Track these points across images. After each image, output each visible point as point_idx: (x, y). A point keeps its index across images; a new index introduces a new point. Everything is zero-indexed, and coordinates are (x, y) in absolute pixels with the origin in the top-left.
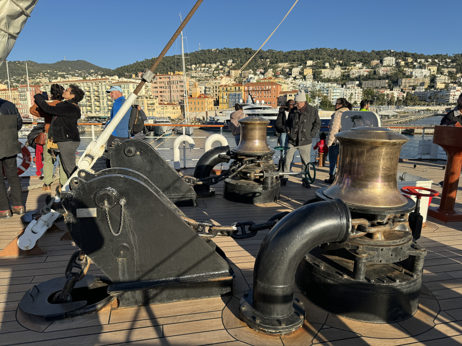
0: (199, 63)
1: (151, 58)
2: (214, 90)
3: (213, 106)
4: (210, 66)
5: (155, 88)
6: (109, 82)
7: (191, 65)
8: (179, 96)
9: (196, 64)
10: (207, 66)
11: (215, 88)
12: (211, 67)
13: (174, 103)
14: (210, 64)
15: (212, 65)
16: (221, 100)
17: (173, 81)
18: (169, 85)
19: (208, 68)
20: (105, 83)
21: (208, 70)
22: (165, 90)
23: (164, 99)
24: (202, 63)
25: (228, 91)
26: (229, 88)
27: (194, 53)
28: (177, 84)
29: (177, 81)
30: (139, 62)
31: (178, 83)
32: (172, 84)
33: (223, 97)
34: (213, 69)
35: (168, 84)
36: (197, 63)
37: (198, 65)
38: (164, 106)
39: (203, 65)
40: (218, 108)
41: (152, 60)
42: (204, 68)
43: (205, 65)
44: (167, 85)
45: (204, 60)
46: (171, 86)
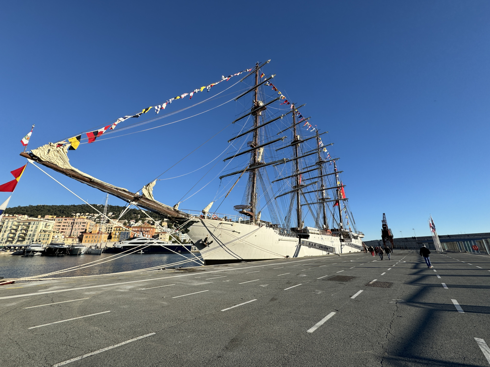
0: (83, 212)
1: (36, 205)
3: (106, 239)
4: (93, 215)
5: (58, 226)
6: (18, 219)
7: (76, 213)
8: (79, 232)
9: (81, 213)
10: (90, 215)
11: (108, 228)
12: (94, 216)
13: (73, 237)
14: (93, 214)
15: (95, 214)
16: (113, 236)
17: (77, 222)
18: (72, 225)
19: (91, 216)
20: (12, 220)
21: (90, 218)
22: (67, 228)
23: (65, 234)
24: (87, 213)
25: (121, 230)
26: (121, 229)
27: (81, 205)
28: (79, 224)
29: (81, 222)
30: (22, 207)
31: (80, 224)
32: (76, 224)
33: (115, 234)
34: (96, 217)
35: (71, 224)
36: (82, 212)
37: (82, 214)
38: (66, 238)
39: (88, 214)
40: (110, 241)
41: (37, 206)
42: (87, 216)
43: (89, 214)
44: (70, 224)
45: (88, 211)
46: (74, 225)
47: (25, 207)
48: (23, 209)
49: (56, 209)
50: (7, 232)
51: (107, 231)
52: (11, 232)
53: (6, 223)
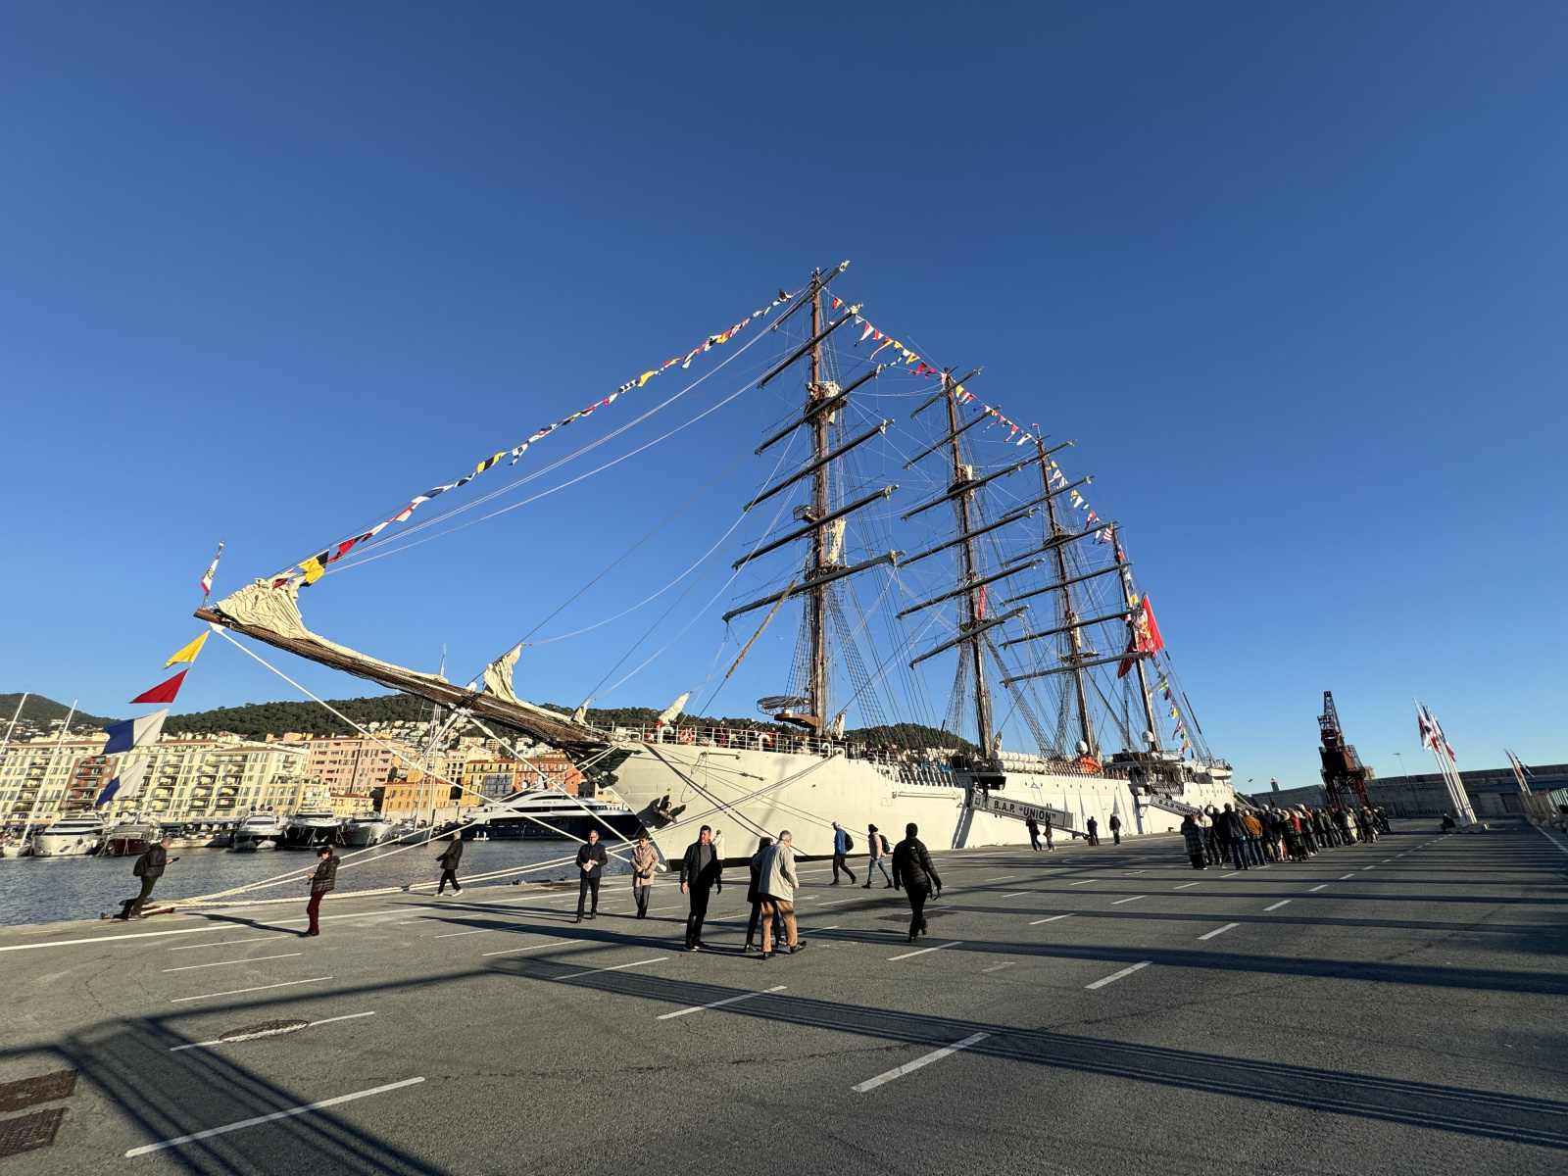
0: (388, 719)
1: (264, 703)
2: (450, 770)
3: (448, 800)
4: (415, 726)
5: (318, 763)
6: (216, 747)
7: (368, 723)
8: (373, 779)
9: (381, 721)
10: (407, 726)
11: (452, 766)
12: (416, 728)
13: (358, 793)
14: (414, 723)
15: (419, 724)
16: (465, 789)
17: (367, 751)
18: (355, 758)
19: (408, 731)
20: (203, 749)
21: (408, 734)
22: (341, 767)
23: (336, 786)
24: (397, 720)
25: (485, 772)
26: (486, 767)
27: (381, 699)
28: (374, 757)
29: (377, 751)
30: (228, 710)
31: (376, 755)
32: (364, 757)
33: (472, 783)
34: (421, 733)
35: (353, 756)
36: (383, 718)
37: (385, 723)
38: (338, 798)
39: (399, 723)
40: (457, 803)
41: (265, 706)
42: (399, 730)
43: (404, 724)
44: (349, 758)
45: (402, 714)
46: (360, 759)
47: (236, 711)
48: (231, 714)
49: (314, 712)
50: (192, 785)
51: (450, 773)
52: (200, 783)
53: (187, 758)
